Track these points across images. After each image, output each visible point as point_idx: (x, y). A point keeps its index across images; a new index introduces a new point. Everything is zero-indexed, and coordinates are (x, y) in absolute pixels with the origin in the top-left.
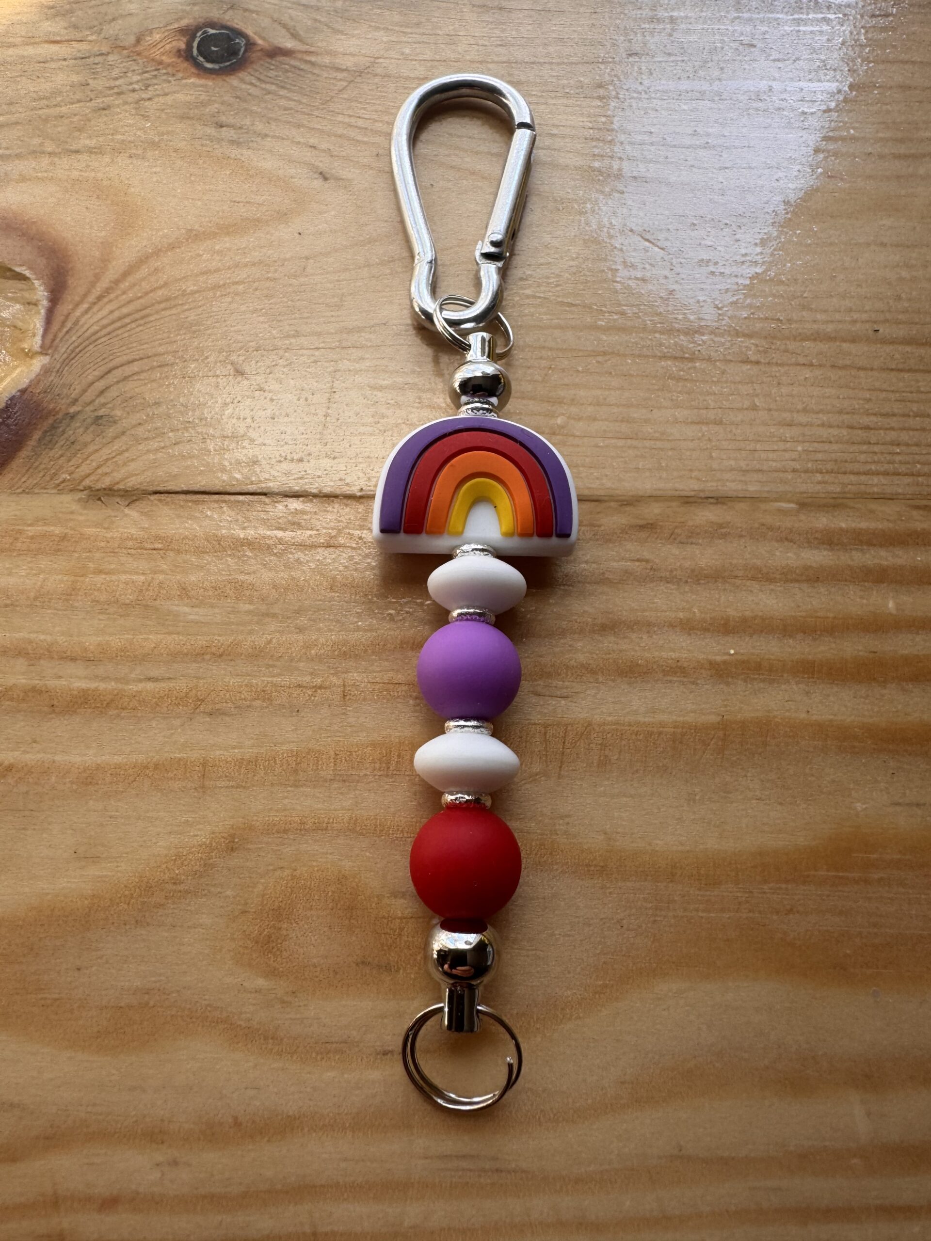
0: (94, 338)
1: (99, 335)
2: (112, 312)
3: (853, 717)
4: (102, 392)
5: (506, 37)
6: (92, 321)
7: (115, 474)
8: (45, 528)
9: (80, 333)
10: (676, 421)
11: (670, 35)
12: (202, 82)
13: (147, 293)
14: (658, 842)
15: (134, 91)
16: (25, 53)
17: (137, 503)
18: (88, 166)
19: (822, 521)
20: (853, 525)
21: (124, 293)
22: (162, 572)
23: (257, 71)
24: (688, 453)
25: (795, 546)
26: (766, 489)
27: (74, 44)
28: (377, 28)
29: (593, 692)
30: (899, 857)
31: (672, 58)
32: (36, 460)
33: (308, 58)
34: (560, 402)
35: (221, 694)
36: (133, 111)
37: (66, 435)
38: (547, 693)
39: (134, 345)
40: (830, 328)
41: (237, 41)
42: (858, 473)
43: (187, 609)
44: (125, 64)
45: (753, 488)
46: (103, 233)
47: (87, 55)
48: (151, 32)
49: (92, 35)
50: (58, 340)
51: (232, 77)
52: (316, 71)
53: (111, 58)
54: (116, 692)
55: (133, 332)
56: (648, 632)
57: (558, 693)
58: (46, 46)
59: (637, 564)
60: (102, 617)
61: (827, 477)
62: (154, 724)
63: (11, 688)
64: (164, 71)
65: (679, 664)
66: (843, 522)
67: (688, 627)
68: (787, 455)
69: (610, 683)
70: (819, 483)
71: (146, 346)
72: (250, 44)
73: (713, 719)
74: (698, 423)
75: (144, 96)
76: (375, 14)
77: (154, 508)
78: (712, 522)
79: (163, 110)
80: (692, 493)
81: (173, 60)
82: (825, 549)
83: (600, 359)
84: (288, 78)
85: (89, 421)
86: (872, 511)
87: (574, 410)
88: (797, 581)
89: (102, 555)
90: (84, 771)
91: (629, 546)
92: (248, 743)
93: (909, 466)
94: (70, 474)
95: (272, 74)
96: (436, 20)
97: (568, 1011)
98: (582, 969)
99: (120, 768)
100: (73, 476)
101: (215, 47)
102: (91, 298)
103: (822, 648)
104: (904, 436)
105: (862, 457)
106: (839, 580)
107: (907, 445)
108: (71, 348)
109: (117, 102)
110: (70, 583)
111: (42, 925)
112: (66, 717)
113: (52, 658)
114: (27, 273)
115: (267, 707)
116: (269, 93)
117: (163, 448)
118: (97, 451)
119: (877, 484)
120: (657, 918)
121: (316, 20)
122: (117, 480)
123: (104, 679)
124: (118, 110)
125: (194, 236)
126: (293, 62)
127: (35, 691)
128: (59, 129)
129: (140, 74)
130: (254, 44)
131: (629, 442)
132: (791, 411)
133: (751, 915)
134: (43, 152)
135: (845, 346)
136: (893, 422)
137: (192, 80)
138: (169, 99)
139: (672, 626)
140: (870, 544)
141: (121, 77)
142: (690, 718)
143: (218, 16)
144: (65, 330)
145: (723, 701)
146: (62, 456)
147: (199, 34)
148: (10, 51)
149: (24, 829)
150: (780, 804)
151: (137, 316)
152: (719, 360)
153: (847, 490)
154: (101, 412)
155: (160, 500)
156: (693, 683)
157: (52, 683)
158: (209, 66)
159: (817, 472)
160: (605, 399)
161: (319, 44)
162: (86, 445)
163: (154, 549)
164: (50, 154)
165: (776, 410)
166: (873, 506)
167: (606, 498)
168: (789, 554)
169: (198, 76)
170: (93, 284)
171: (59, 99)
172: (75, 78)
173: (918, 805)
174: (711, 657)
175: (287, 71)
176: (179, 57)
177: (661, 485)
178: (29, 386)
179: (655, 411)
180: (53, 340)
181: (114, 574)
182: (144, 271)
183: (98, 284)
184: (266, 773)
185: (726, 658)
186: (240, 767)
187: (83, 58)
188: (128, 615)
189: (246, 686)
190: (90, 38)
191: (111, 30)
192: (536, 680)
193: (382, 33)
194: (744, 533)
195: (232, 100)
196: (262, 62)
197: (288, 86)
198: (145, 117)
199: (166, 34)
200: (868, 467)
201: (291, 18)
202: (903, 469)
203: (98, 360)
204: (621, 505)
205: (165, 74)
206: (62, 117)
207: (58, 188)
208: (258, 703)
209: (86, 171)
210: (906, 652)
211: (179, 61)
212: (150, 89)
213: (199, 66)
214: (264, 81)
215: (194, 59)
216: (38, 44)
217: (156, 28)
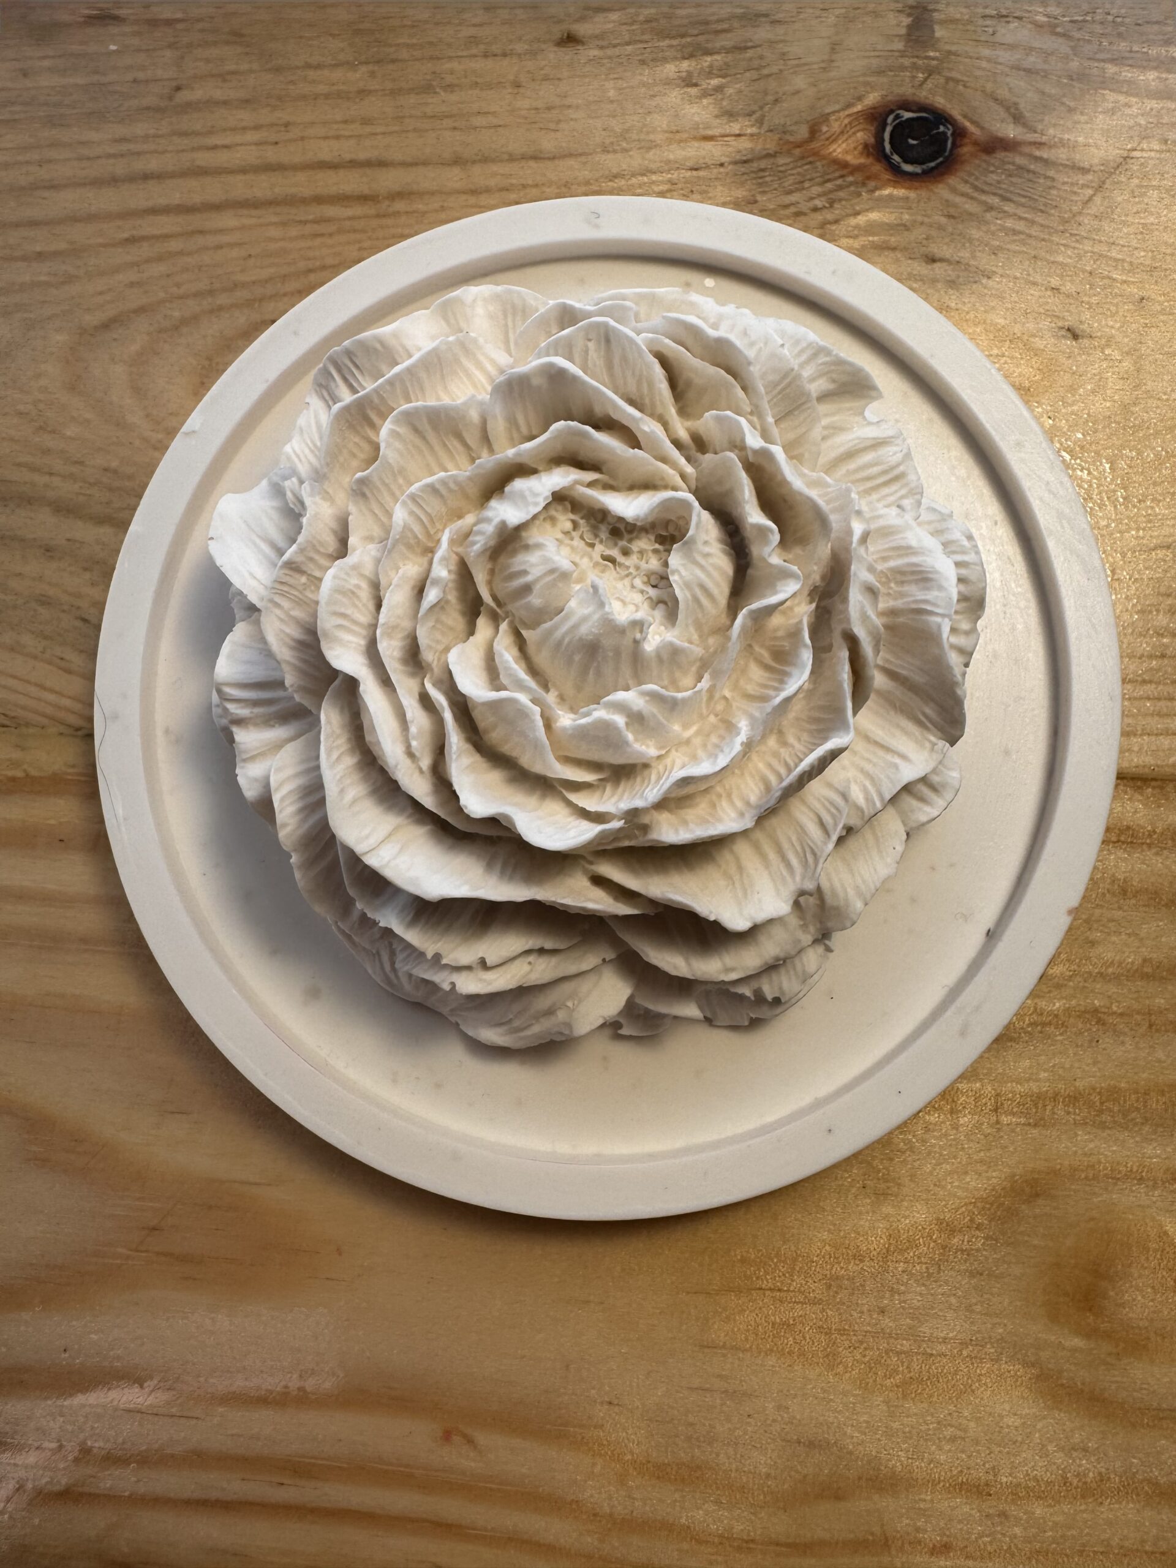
12: (900, 192)
15: (815, 209)
16: (671, 156)
23: (970, 174)
27: (731, 141)
33: (1038, 153)
41: (942, 128)
44: (799, 170)
47: (749, 157)
48: (825, 118)
49: (751, 125)
51: (941, 186)
52: (1051, 173)
53: (781, 161)
58: (696, 144)
64: (852, 179)
72: (960, 133)
75: (829, 217)
76: (1124, 80)
81: (862, 160)
84: (1013, 184)
95: (993, 178)
101: (913, 139)
116: (990, 208)
121: (1044, 93)
126: (1020, 160)
129: (819, 184)
130: (964, 132)
137: (887, 192)
138: (863, 219)
141: (797, 190)
143: (913, 91)
147: (889, 120)
148: (653, 154)
158: (908, 168)
161: (1051, 131)
169: (895, 184)
175: (1011, 174)
176: (868, 155)
187: (745, 162)
190: (749, 131)
191: (775, 117)
195: (943, 220)
196: (977, 162)
197: (1016, 199)
199: (848, 121)
201: (1010, 90)
205: (851, 184)
211: (870, 160)
212: (835, 206)
213: (895, 170)
214: (983, 191)
215: (887, 158)
216: (686, 141)
217: (834, 112)
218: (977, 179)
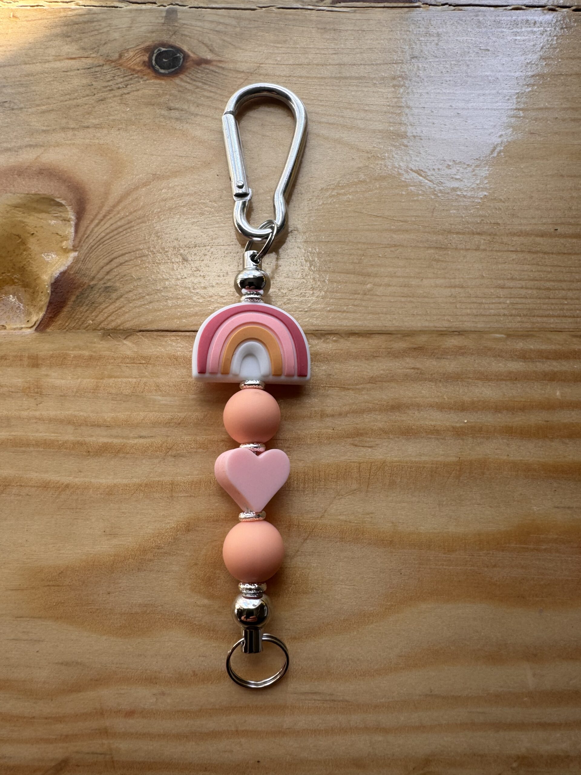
0: (102, 240)
1: (105, 239)
2: (112, 225)
3: (534, 458)
4: (108, 273)
5: (338, 48)
6: (101, 230)
7: (117, 320)
8: (80, 352)
9: (94, 238)
10: (436, 286)
11: (437, 44)
12: (158, 81)
13: (131, 213)
14: (422, 528)
15: (119, 88)
16: (55, 66)
17: (130, 337)
18: (94, 136)
19: (520, 345)
20: (538, 347)
21: (118, 213)
22: (145, 377)
23: (190, 74)
24: (443, 305)
25: (504, 359)
26: (489, 326)
27: (83, 59)
28: (260, 45)
29: (386, 444)
30: (556, 536)
31: (437, 60)
32: (73, 313)
33: (220, 65)
34: (369, 275)
35: (180, 445)
36: (119, 101)
37: (89, 298)
38: (360, 445)
39: (125, 244)
40: (528, 228)
41: (178, 55)
42: (542, 316)
43: (160, 398)
44: (113, 72)
45: (480, 326)
46: (105, 177)
47: (91, 66)
48: (127, 50)
49: (93, 53)
50: (82, 242)
51: (176, 78)
52: (225, 73)
53: (105, 68)
54: (122, 444)
55: (125, 236)
56: (418, 410)
57: (367, 445)
58: (67, 61)
59: (412, 370)
60: (113, 402)
61: (525, 319)
62: (144, 461)
63: (66, 442)
64: (136, 75)
65: (436, 428)
66: (531, 345)
67: (441, 407)
68: (500, 306)
69: (396, 439)
70: (519, 322)
71: (132, 245)
72: (186, 57)
73: (454, 459)
74: (449, 287)
75: (126, 91)
76: (259, 36)
77: (140, 340)
78: (456, 346)
79: (136, 100)
80: (445, 329)
81: (142, 68)
82: (521, 361)
83: (393, 249)
84: (208, 77)
85: (102, 289)
86: (548, 339)
87: (377, 280)
88: (505, 380)
89: (112, 367)
90: (107, 488)
91: (408, 360)
92: (196, 472)
93: (571, 312)
94: (93, 321)
95: (199, 75)
96: (295, 38)
97: (371, 618)
98: (379, 596)
99: (126, 486)
100: (95, 322)
101: (166, 59)
102: (100, 216)
103: (517, 419)
104: (570, 294)
105: (545, 307)
106: (528, 379)
107: (572, 299)
108: (90, 247)
109: (110, 96)
110: (95, 383)
111: (89, 570)
112: (97, 458)
113: (87, 425)
114: (63, 202)
115: (205, 452)
116: (198, 87)
117: (144, 305)
118: (106, 307)
119: (553, 323)
120: (421, 569)
121: (224, 40)
122: (119, 324)
123: (116, 437)
124: (111, 101)
125: (156, 177)
127: (81, 444)
128: (77, 113)
129: (122, 78)
130: (189, 56)
131: (409, 299)
132: (503, 279)
133: (472, 568)
134: (68, 128)
135: (538, 239)
136: (564, 285)
137: (152, 81)
138: (140, 92)
139: (431, 406)
140: (547, 358)
141: (111, 80)
142: (440, 459)
143: (167, 39)
144: (86, 236)
145: (460, 449)
146: (87, 310)
147: (156, 51)
148: (47, 65)
149: (76, 519)
150: (491, 507)
151: (127, 226)
152: (462, 249)
153: (535, 326)
154: (109, 284)
155: (143, 335)
156: (442, 439)
157: (88, 439)
158: (162, 71)
159: (517, 316)
160: (395, 273)
161: (227, 56)
162: (101, 304)
163: (140, 363)
164: (73, 129)
165: (495, 279)
166: (550, 335)
167: (394, 332)
168: (500, 365)
169: (156, 78)
170: (101, 208)
171: (76, 94)
172: (84, 81)
173: (569, 508)
174: (454, 424)
175: (208, 73)
176: (145, 66)
177: (427, 324)
178: (68, 269)
179: (424, 280)
180: (80, 242)
181: (119, 378)
182: (130, 199)
183: (104, 208)
184: (206, 489)
185: (462, 424)
186: (192, 486)
187: (89, 68)
188: (128, 401)
189: (194, 441)
190: (92, 55)
191: (104, 50)
192: (354, 437)
193: (264, 48)
194: (474, 352)
195: (176, 93)
196: (193, 68)
197: (209, 83)
198: (127, 105)
199: (136, 52)
200: (547, 313)
201: (209, 39)
202: (568, 314)
203: (105, 254)
204: (404, 336)
205: (136, 77)
206: (78, 106)
207: (78, 150)
208: (200, 450)
209: (94, 139)
210: (565, 421)
211: (145, 68)
212: (128, 87)
213: (156, 71)
214: (195, 80)
215: (153, 67)
216: (62, 60)
217: (131, 48)
218: (193, 75)
